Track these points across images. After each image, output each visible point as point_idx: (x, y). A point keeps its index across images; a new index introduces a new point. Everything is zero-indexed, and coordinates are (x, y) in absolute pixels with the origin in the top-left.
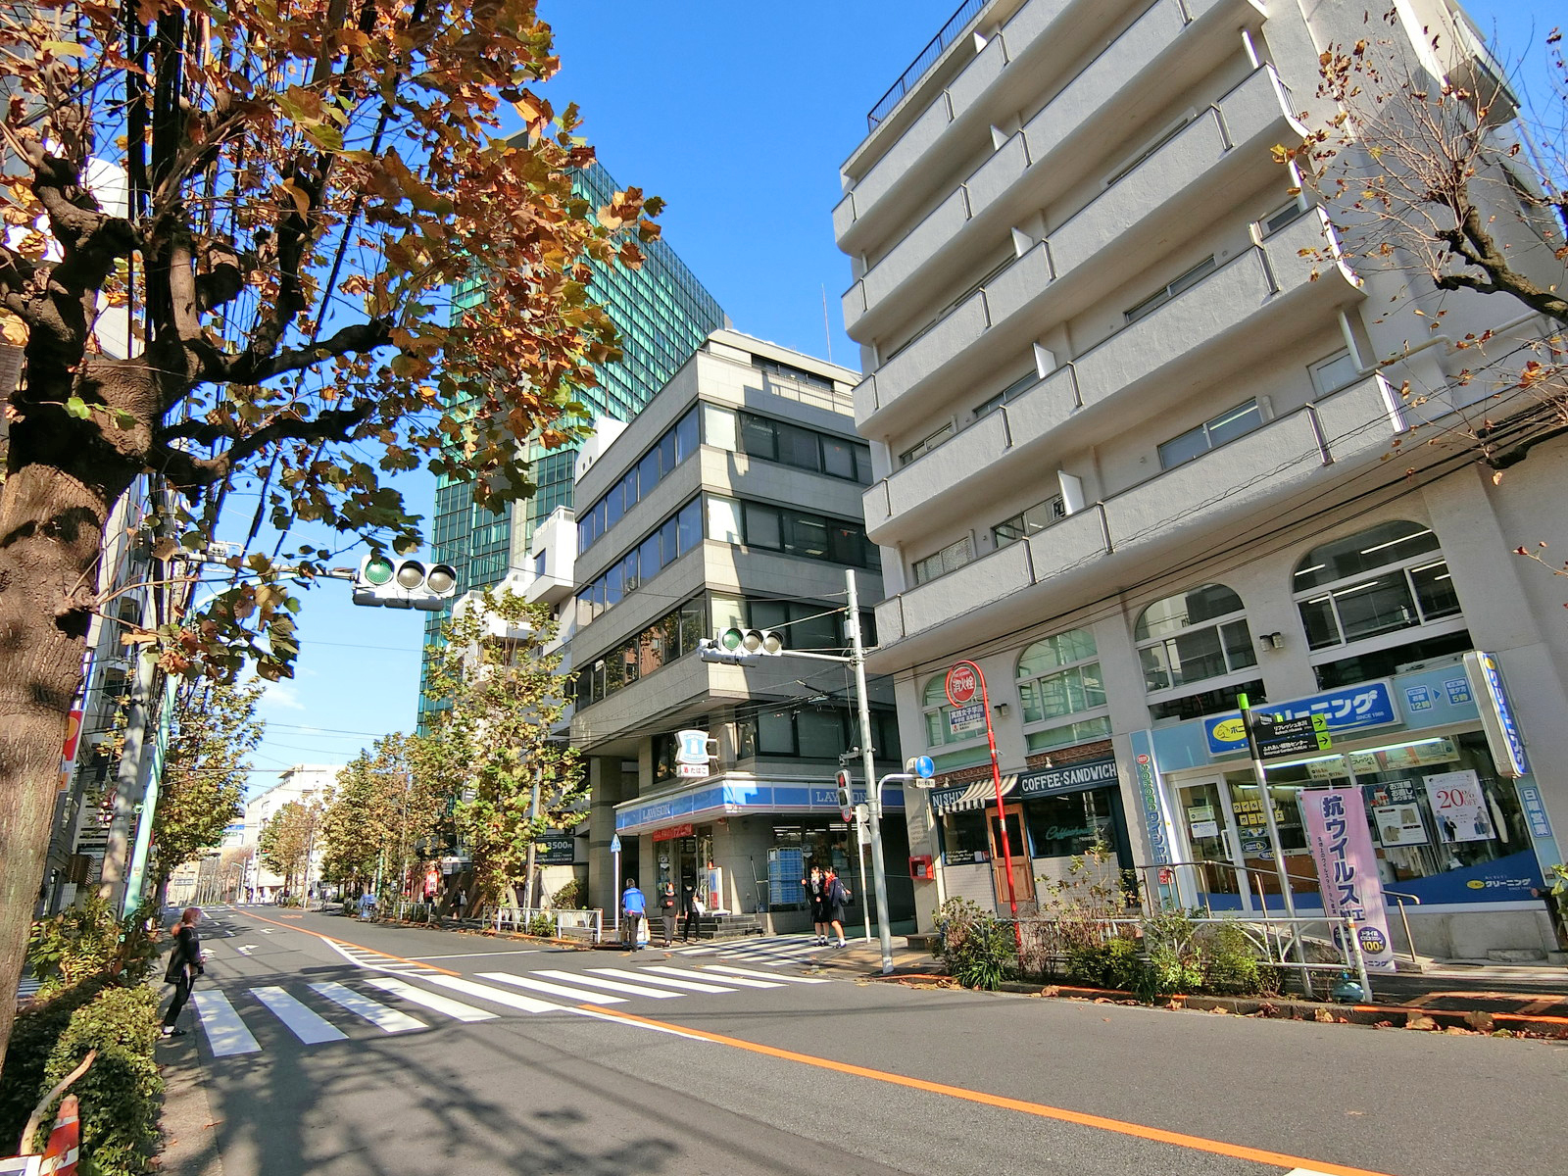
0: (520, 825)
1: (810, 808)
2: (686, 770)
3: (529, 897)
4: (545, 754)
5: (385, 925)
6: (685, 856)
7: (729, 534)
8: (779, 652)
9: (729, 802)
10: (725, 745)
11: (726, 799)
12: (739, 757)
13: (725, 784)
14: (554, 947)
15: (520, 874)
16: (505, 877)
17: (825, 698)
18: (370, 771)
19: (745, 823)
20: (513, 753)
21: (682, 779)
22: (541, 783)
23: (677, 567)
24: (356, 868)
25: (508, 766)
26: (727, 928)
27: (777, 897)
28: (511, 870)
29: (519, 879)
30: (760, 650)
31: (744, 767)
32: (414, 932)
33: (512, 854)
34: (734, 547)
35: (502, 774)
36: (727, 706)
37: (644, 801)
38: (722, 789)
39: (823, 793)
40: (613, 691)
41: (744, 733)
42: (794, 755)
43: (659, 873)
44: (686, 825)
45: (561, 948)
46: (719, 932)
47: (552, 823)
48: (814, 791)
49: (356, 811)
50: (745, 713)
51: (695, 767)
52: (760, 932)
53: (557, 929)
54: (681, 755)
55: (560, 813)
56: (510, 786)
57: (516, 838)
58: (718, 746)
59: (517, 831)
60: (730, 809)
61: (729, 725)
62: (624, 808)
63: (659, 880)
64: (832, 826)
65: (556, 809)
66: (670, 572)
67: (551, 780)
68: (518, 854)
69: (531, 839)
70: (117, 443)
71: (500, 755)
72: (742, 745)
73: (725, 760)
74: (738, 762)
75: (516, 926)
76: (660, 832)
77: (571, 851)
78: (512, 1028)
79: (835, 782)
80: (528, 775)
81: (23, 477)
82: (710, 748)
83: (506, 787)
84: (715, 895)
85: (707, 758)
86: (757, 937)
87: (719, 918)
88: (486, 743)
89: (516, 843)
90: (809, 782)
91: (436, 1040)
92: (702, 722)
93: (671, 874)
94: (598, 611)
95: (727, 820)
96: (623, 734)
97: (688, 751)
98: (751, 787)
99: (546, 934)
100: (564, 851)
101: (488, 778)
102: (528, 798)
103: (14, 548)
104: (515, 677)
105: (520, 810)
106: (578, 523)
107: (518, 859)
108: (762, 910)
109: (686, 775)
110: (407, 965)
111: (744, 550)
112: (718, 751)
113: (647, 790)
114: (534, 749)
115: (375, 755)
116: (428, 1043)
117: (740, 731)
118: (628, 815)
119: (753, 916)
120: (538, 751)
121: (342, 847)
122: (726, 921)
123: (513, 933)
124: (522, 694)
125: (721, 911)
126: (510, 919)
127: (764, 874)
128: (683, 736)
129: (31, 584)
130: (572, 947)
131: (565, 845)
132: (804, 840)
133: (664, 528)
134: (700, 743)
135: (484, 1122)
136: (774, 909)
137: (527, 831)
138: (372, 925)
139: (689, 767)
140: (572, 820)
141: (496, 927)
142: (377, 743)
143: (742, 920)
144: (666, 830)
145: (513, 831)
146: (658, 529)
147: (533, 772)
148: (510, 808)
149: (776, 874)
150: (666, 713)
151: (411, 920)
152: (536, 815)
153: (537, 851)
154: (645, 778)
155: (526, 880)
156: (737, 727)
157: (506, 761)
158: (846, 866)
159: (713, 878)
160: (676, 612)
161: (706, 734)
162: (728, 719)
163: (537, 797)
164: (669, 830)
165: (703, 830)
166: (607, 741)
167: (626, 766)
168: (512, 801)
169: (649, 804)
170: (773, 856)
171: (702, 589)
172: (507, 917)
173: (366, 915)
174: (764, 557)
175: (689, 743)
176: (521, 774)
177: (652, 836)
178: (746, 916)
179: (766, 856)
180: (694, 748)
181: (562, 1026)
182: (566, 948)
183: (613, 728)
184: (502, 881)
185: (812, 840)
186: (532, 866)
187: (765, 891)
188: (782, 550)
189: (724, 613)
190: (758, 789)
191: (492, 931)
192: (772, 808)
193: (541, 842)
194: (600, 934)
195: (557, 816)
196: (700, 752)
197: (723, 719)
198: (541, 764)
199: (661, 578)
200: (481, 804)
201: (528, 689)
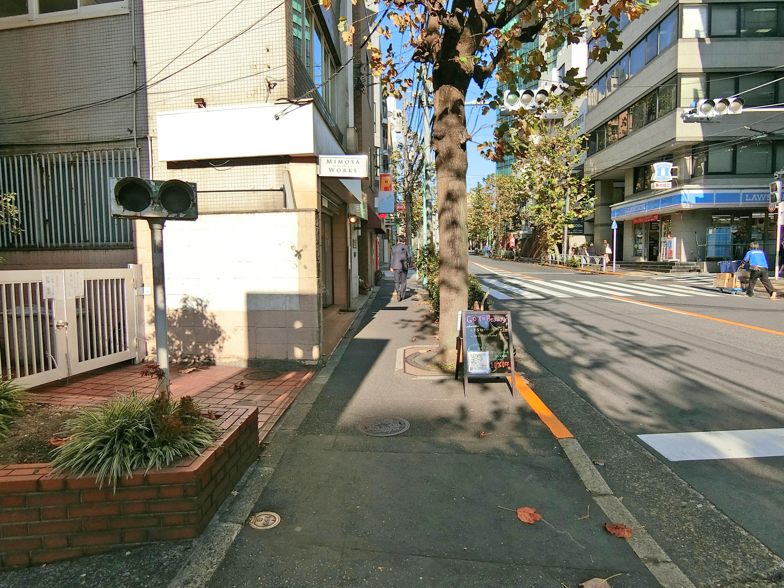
0: (560, 216)
1: (740, 204)
2: (657, 185)
3: (565, 249)
4: (572, 180)
5: (495, 259)
6: (652, 231)
7: (697, 32)
8: (740, 111)
9: (684, 202)
10: (683, 170)
11: (683, 200)
12: (693, 176)
13: (682, 192)
14: (580, 272)
15: (560, 239)
16: (553, 240)
17: (765, 135)
18: (482, 192)
19: (692, 214)
20: (555, 181)
21: (653, 190)
22: (570, 195)
23: (657, 62)
24: (478, 235)
25: (553, 188)
26: (678, 268)
27: (711, 252)
28: (555, 237)
29: (559, 241)
30: (727, 111)
31: (696, 182)
32: (509, 263)
33: (556, 230)
34: (701, 40)
35: (550, 192)
36: (687, 147)
37: (628, 203)
38: (680, 195)
39: (751, 195)
40: (611, 143)
41: (697, 162)
42: (733, 172)
43: (636, 240)
44: (653, 215)
45: (584, 273)
46: (673, 270)
47: (576, 215)
48: (744, 194)
49: (478, 210)
50: (699, 151)
51: (662, 183)
52: (699, 271)
53: (581, 265)
54: (654, 177)
55: (580, 210)
56: (554, 197)
57: (558, 222)
58: (678, 171)
59: (558, 219)
60: (685, 206)
61: (687, 158)
62: (615, 207)
63: (635, 243)
64: (753, 215)
65: (577, 208)
66: (652, 66)
67: (575, 193)
68: (559, 230)
69: (566, 223)
70: (465, 69)
71: (549, 183)
72: (695, 170)
73: (683, 178)
74: (692, 179)
75: (558, 262)
76: (637, 219)
77: (583, 228)
78: (582, 301)
79: (768, 188)
80: (563, 192)
81: (440, 91)
82: (673, 172)
83: (552, 198)
84: (671, 252)
85: (671, 178)
86: (697, 273)
87: (673, 263)
88: (541, 177)
89: (557, 224)
90: (741, 189)
91: (551, 303)
92: (668, 157)
93: (643, 241)
94: (601, 97)
95: (681, 212)
96: (616, 167)
97: (659, 174)
98: (700, 193)
99: (575, 266)
100: (580, 228)
101: (542, 193)
102: (563, 203)
103: (444, 120)
104: (555, 141)
105: (560, 209)
106: (588, 44)
107: (559, 232)
108: (700, 260)
109: (657, 188)
110: (517, 275)
111: (708, 41)
112: (678, 174)
113: (629, 197)
114: (566, 178)
115: (484, 185)
116: (548, 303)
117: (695, 161)
118: (618, 210)
119: (695, 263)
120: (568, 179)
121: (472, 227)
122: (677, 264)
123: (557, 265)
124: (558, 150)
125: (674, 259)
126: (556, 259)
127: (704, 240)
128: (656, 166)
129: (452, 132)
130: (589, 273)
131: (580, 226)
132: (732, 222)
133: (649, 37)
134: (667, 170)
135: (592, 331)
136: (709, 260)
137: (563, 219)
138: (490, 259)
139: (659, 184)
140: (586, 213)
141: (548, 262)
142: (484, 179)
143: (688, 265)
144: (642, 218)
145: (556, 219)
146: (645, 37)
147: (566, 190)
148: (554, 208)
149: (712, 242)
150: (645, 154)
151: (506, 258)
152: (568, 211)
153: (568, 229)
154: (629, 190)
155: (563, 241)
156: (693, 158)
157: (552, 186)
158: (761, 238)
159: (670, 243)
160: (654, 92)
161: (671, 164)
162: (686, 155)
163: (568, 203)
164: (643, 218)
165: (665, 218)
166: (605, 172)
167: (615, 185)
168: (556, 204)
169: (630, 204)
170: (711, 232)
171: (674, 74)
172: (554, 258)
173: (487, 255)
174: (723, 43)
175: (660, 170)
176: (560, 191)
177: (632, 221)
178: (689, 263)
179: (706, 232)
180: (663, 173)
181: (606, 303)
182: (587, 273)
183: (610, 164)
184: (551, 242)
185: (737, 223)
186: (566, 235)
187: (704, 251)
188: (738, 35)
189: (690, 87)
190: (704, 194)
191: (547, 264)
192: (713, 205)
193: (570, 224)
194: (604, 267)
195: (578, 211)
196: (667, 174)
197: (684, 155)
198: (570, 185)
199: (645, 71)
200: (540, 207)
201: (562, 147)
